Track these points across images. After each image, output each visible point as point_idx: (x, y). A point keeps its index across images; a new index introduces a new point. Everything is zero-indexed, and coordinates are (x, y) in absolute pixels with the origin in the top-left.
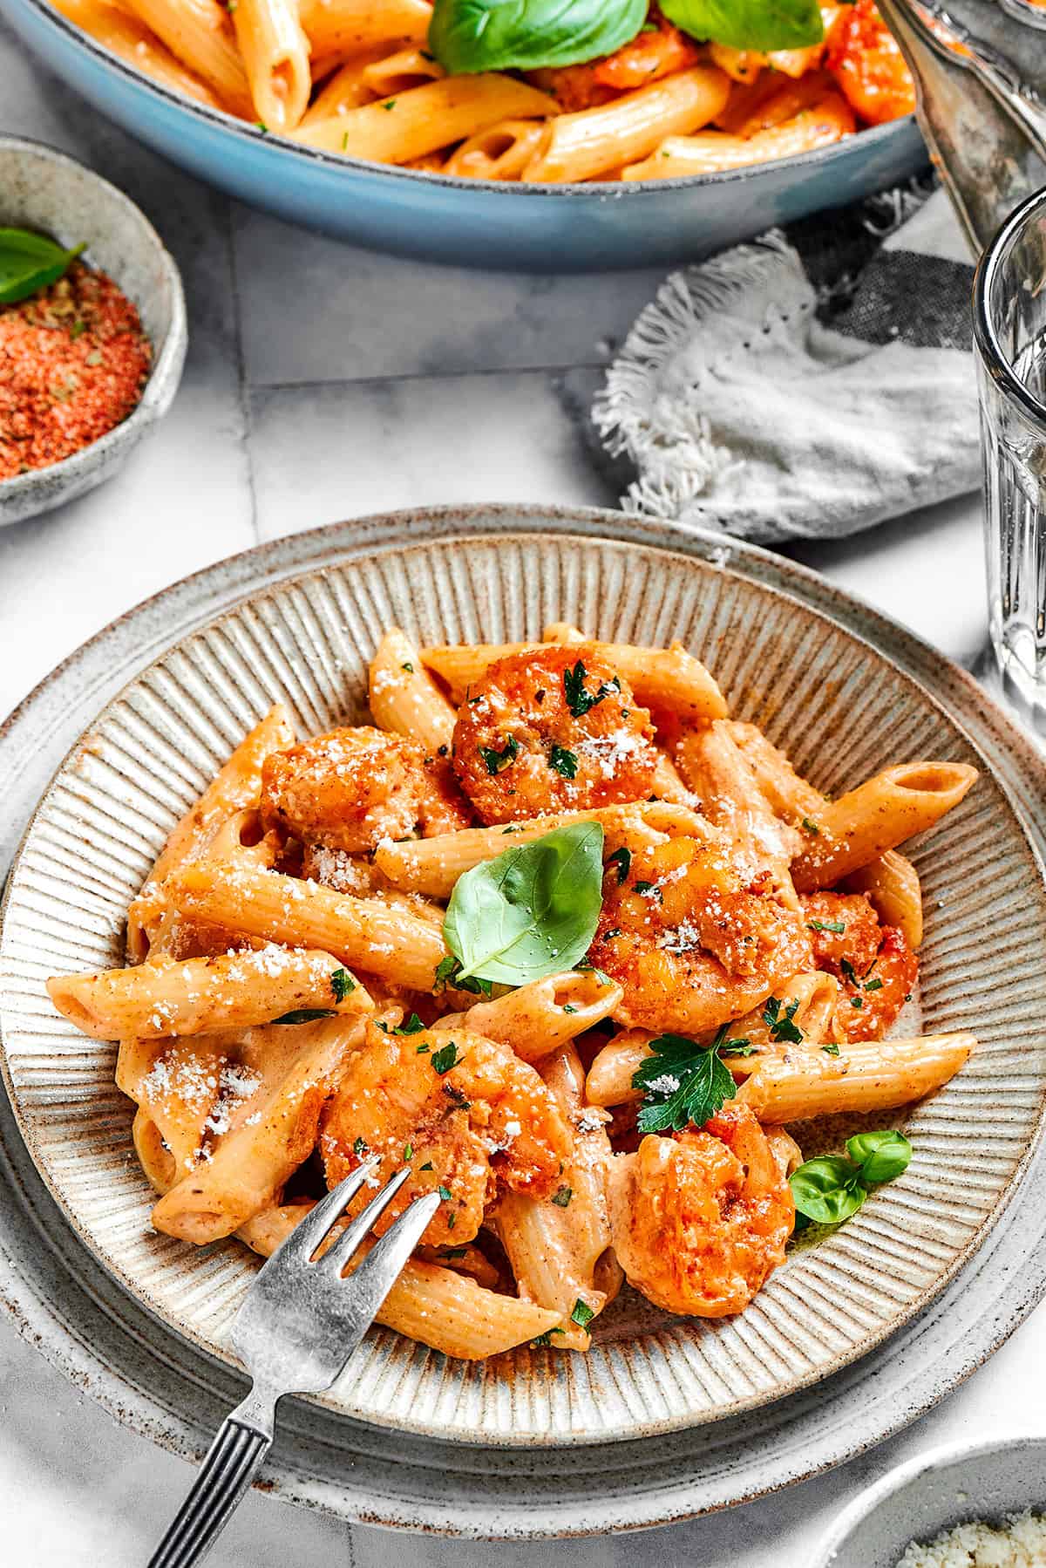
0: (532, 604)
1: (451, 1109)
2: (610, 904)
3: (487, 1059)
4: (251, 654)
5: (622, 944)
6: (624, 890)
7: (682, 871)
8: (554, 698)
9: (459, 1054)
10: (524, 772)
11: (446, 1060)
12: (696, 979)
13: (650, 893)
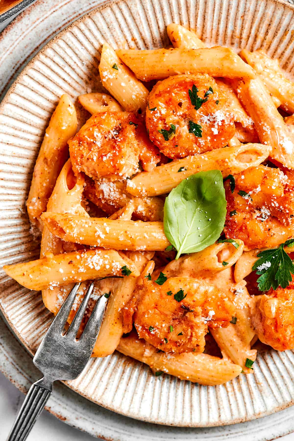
0: (159, 16)
1: (185, 313)
2: (230, 200)
3: (196, 291)
4: (48, 72)
5: (238, 217)
6: (235, 193)
7: (259, 189)
8: (185, 102)
9: (185, 293)
10: (180, 136)
11: (180, 296)
12: (273, 231)
13: (246, 198)
